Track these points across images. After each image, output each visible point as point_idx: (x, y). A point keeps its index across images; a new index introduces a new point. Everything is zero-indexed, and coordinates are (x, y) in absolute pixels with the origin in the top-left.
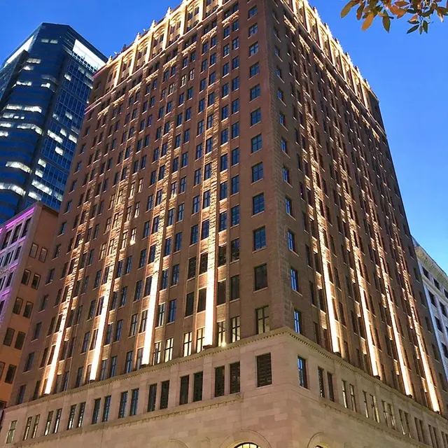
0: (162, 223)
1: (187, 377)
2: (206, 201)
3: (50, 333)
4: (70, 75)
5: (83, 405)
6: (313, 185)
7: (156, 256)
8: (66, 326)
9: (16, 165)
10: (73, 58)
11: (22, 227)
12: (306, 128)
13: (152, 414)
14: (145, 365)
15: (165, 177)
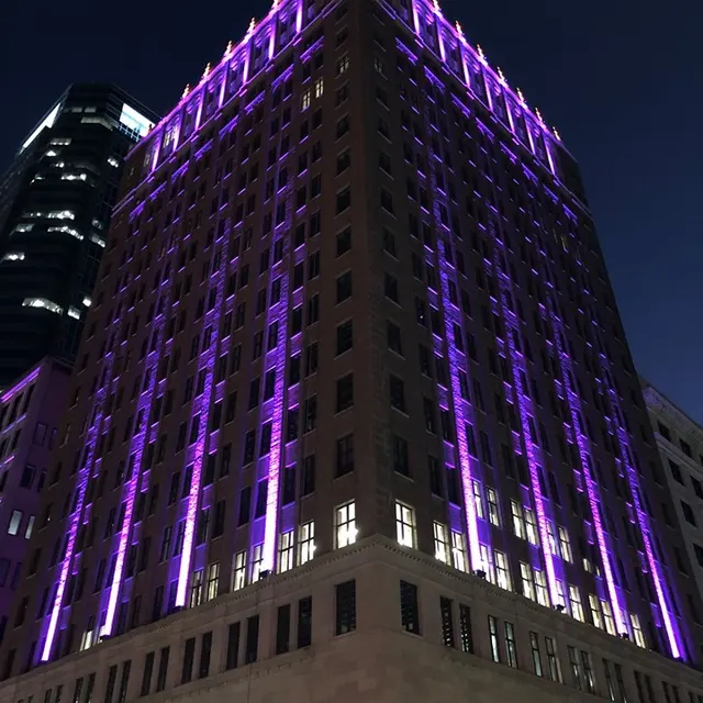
0: (210, 378)
1: (238, 624)
2: (273, 338)
3: (53, 563)
4: (116, 158)
5: (92, 677)
6: (442, 302)
7: (200, 432)
8: (74, 552)
9: (38, 303)
10: (122, 133)
11: (23, 399)
12: (432, 212)
13: (187, 686)
14: (179, 607)
15: (217, 305)
